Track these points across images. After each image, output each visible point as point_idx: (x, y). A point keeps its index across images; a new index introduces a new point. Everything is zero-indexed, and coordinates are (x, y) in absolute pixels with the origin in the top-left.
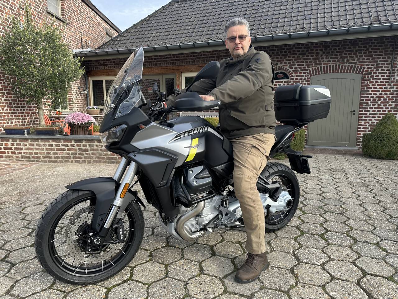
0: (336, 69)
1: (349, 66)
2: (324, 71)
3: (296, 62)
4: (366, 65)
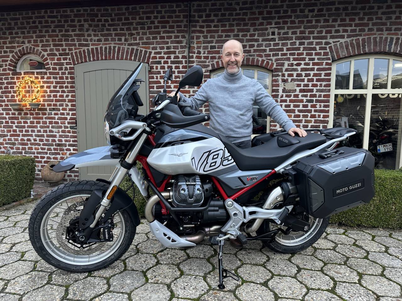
0: (110, 53)
1: (128, 48)
2: (93, 57)
3: (50, 39)
4: (153, 48)
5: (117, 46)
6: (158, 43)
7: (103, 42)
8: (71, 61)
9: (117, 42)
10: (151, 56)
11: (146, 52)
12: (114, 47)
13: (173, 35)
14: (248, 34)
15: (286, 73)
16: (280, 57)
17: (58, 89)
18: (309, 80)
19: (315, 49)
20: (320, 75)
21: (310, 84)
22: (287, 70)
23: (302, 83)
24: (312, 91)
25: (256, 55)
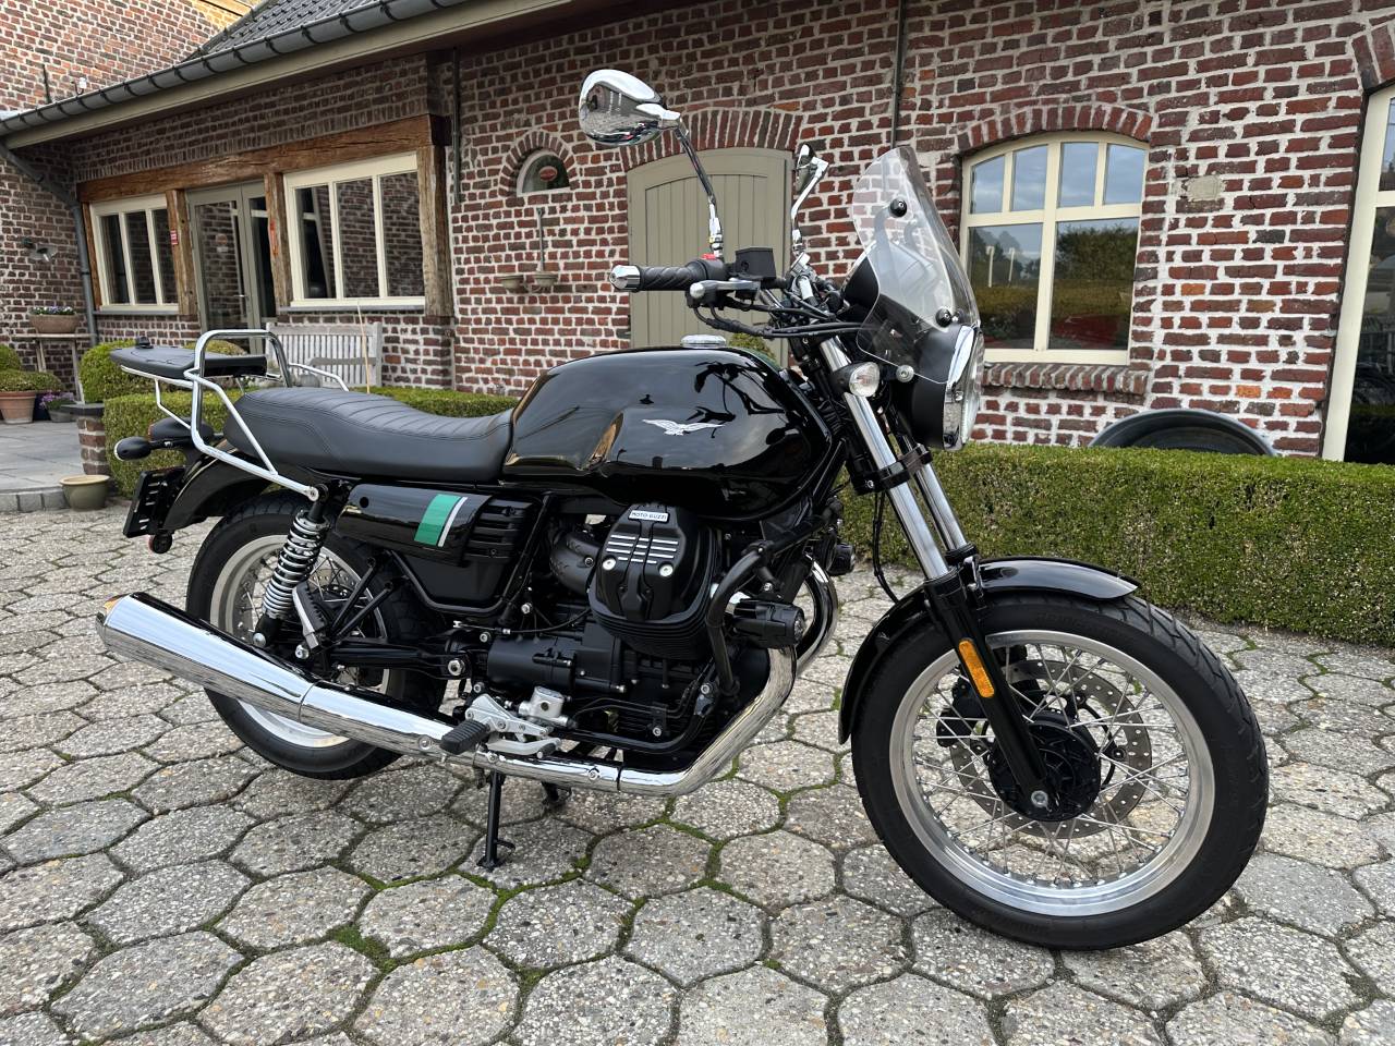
0: (704, 131)
1: (747, 114)
4: (807, 107)
5: (721, 109)
6: (819, 90)
7: (689, 103)
8: (621, 162)
9: (721, 99)
10: (801, 129)
11: (788, 117)
12: (715, 114)
13: (858, 61)
14: (1075, 29)
15: (1193, 147)
16: (1174, 94)
17: (593, 236)
18: (1271, 166)
19: (1299, 54)
20: (1314, 144)
21: (1276, 177)
22: (1194, 137)
23: (1247, 178)
24: (1280, 201)
25: (1094, 97)
